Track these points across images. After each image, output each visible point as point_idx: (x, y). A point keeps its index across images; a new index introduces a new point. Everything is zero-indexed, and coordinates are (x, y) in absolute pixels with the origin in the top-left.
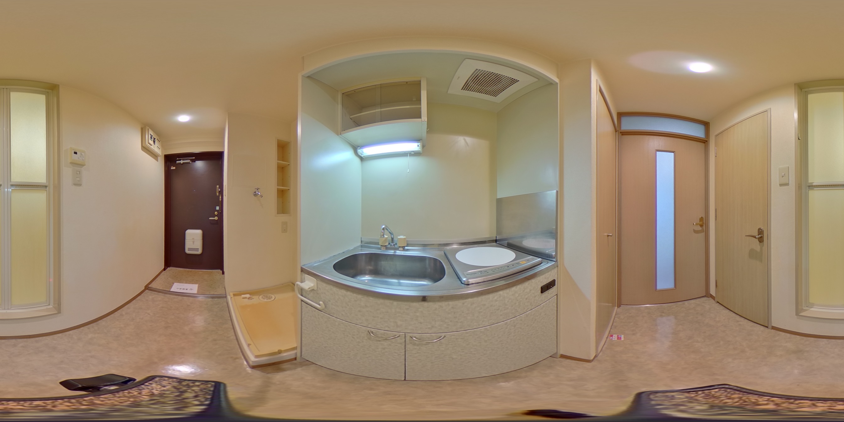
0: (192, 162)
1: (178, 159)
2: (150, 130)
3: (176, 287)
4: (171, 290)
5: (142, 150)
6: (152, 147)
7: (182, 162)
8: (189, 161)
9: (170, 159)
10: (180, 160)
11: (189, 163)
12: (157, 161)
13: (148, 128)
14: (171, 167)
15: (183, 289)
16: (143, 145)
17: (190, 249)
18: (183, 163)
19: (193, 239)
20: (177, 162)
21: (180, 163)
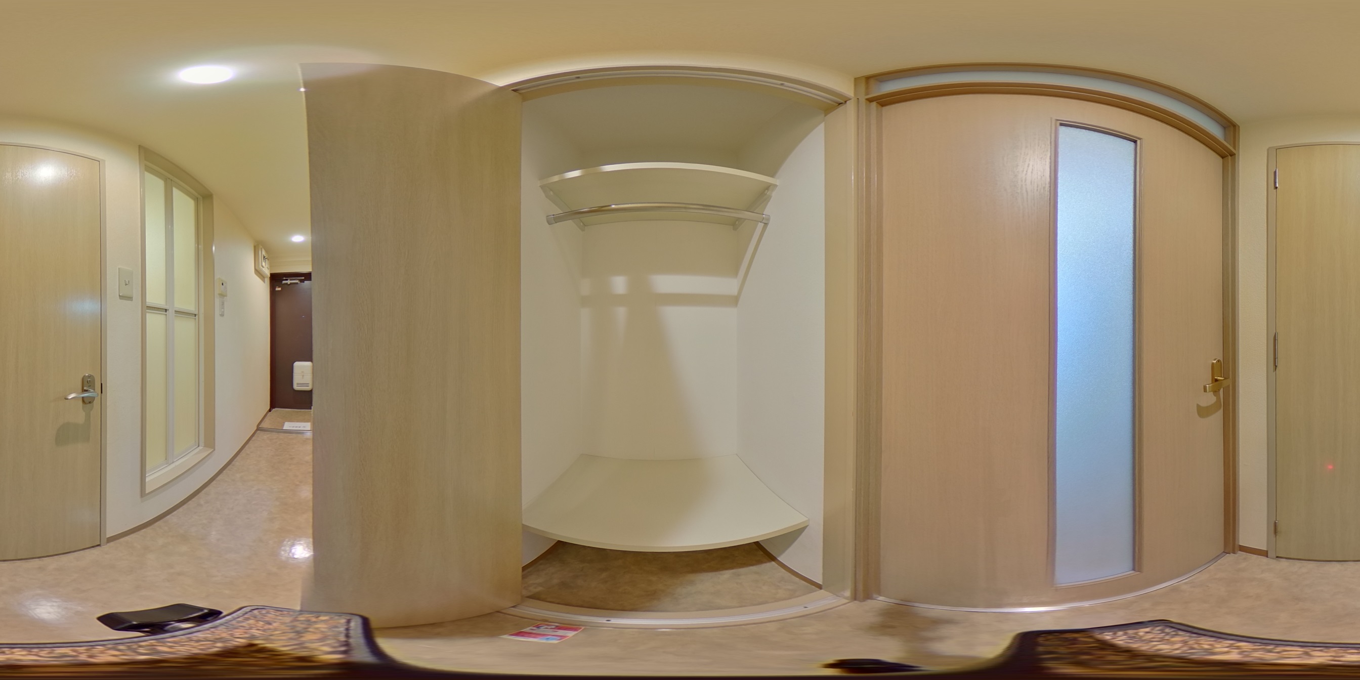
0: (301, 282)
1: (284, 278)
2: (263, 250)
3: (288, 426)
4: (284, 429)
5: (255, 273)
6: (263, 269)
7: (289, 282)
8: (297, 281)
9: (276, 279)
10: (287, 280)
11: (297, 283)
12: (264, 282)
13: (261, 247)
14: (275, 288)
15: (296, 427)
16: (257, 268)
17: (298, 385)
18: (291, 284)
19: (303, 372)
20: (284, 282)
21: (287, 284)
